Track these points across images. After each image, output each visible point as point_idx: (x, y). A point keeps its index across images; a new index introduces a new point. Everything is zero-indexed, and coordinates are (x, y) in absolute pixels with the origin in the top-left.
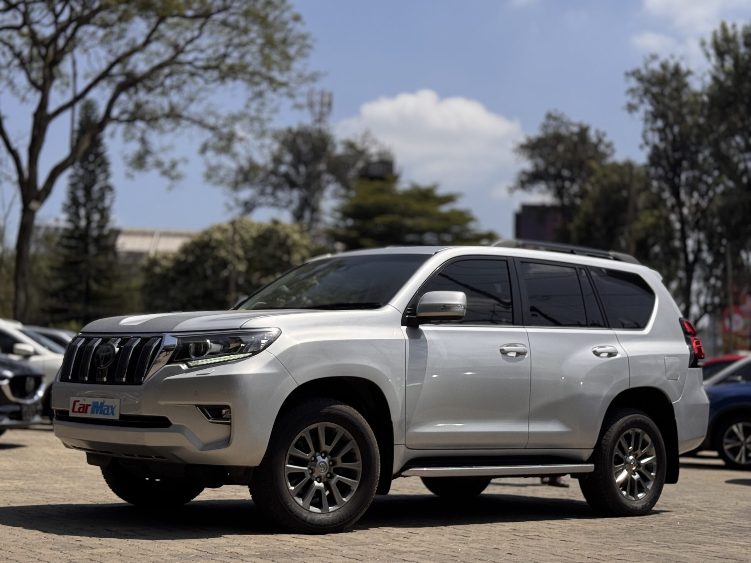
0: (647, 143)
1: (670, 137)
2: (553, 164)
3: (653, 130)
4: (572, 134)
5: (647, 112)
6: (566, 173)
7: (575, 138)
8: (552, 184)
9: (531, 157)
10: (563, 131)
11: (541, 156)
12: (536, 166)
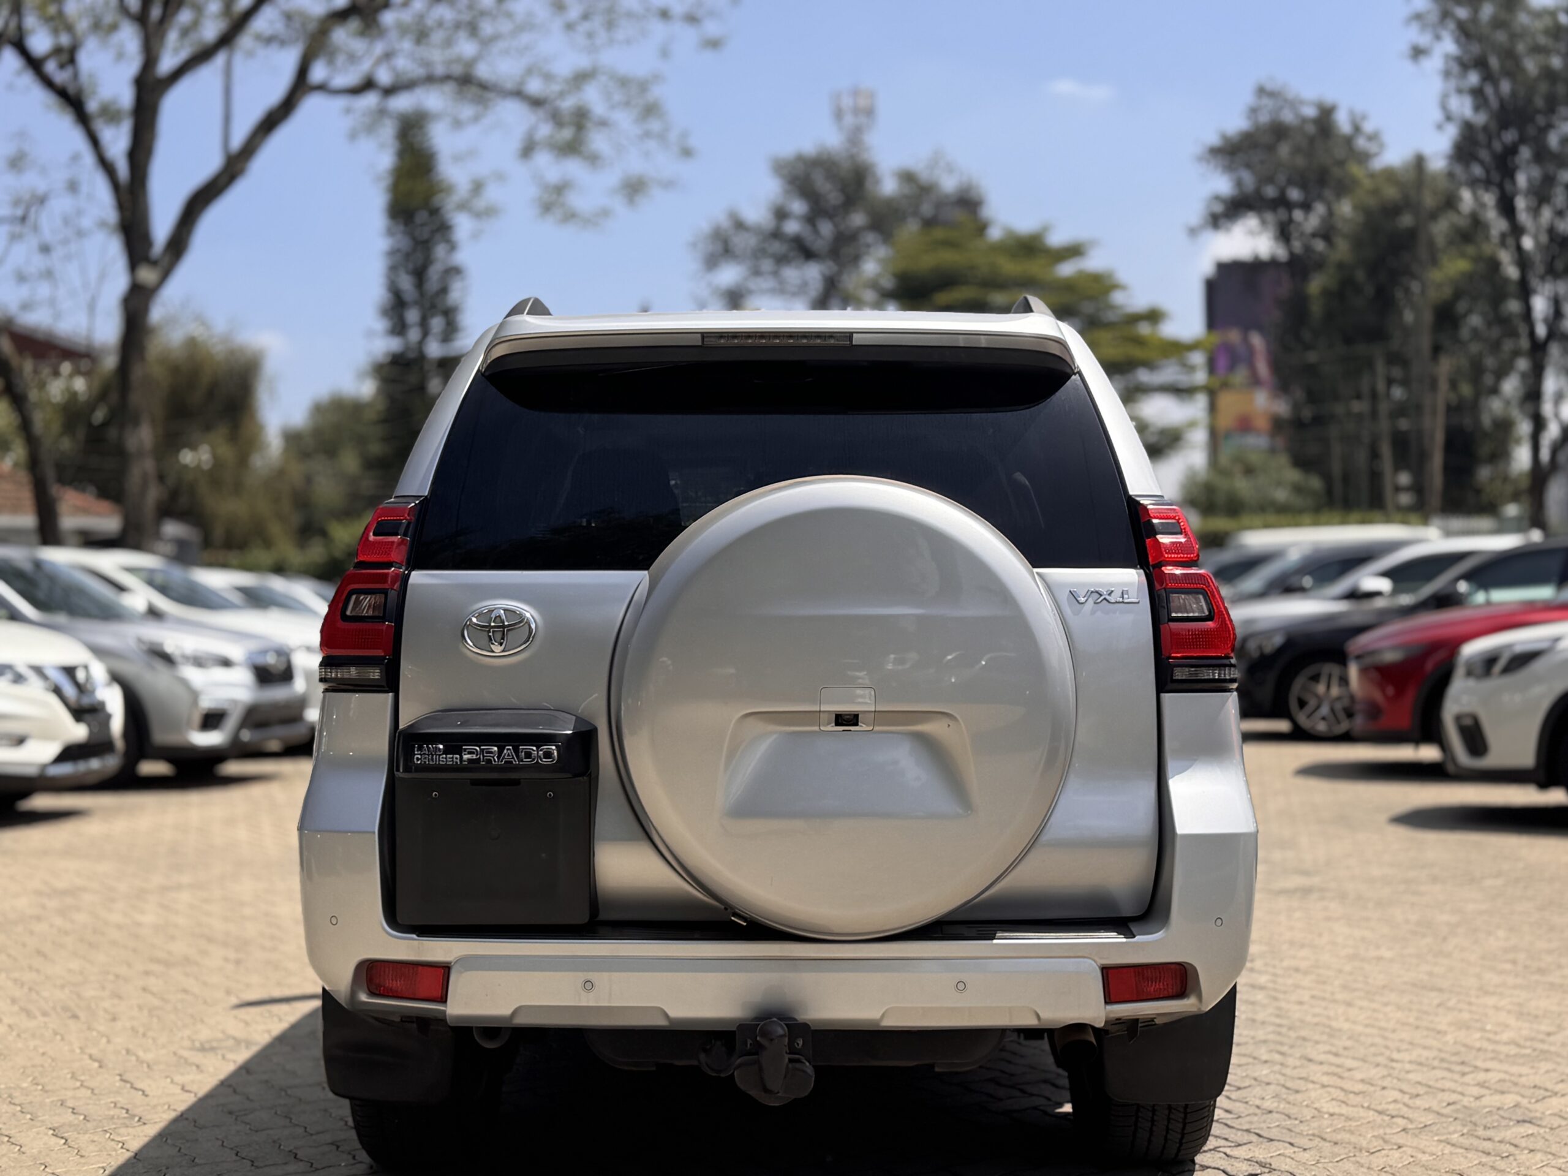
0: (1449, 118)
1: (1494, 103)
2: (1270, 180)
3: (1460, 91)
4: (1304, 120)
5: (1447, 57)
6: (1294, 194)
7: (1311, 129)
8: (1270, 217)
9: (1229, 168)
10: (1288, 117)
11: (1248, 166)
12: (1239, 183)
